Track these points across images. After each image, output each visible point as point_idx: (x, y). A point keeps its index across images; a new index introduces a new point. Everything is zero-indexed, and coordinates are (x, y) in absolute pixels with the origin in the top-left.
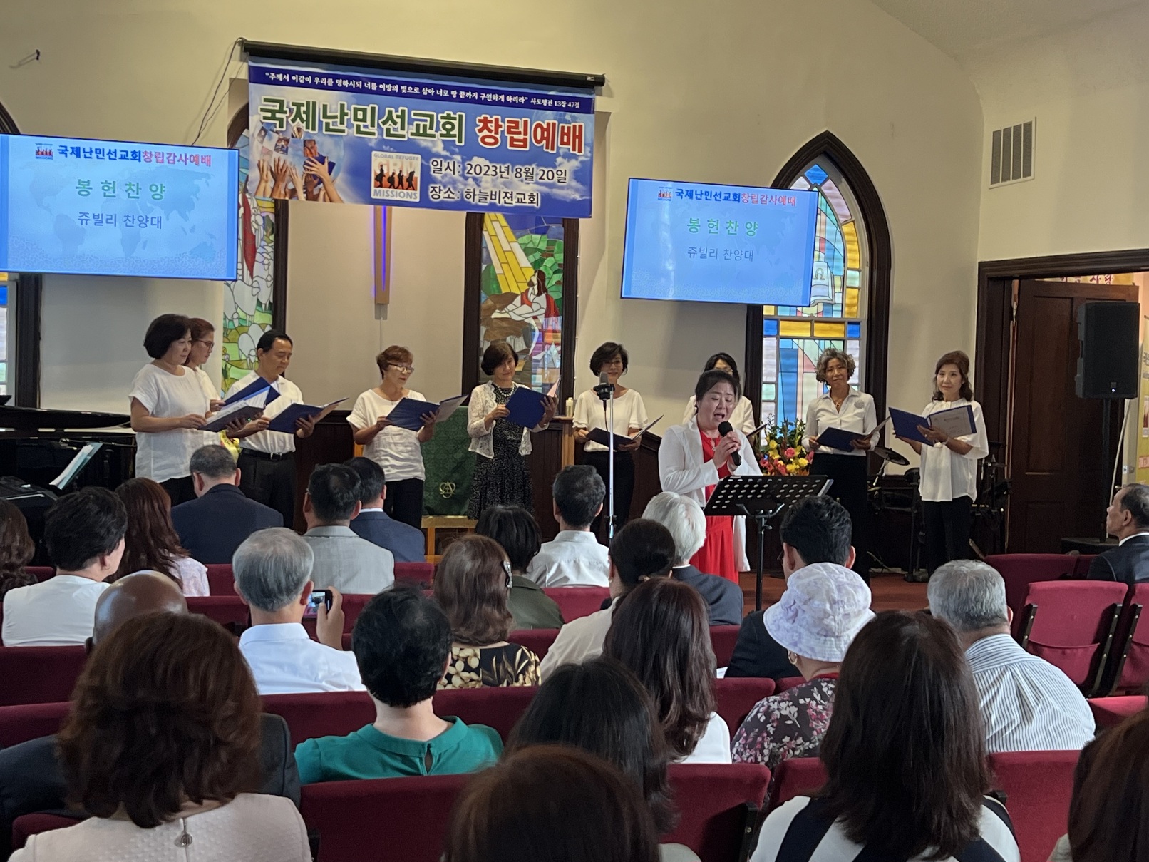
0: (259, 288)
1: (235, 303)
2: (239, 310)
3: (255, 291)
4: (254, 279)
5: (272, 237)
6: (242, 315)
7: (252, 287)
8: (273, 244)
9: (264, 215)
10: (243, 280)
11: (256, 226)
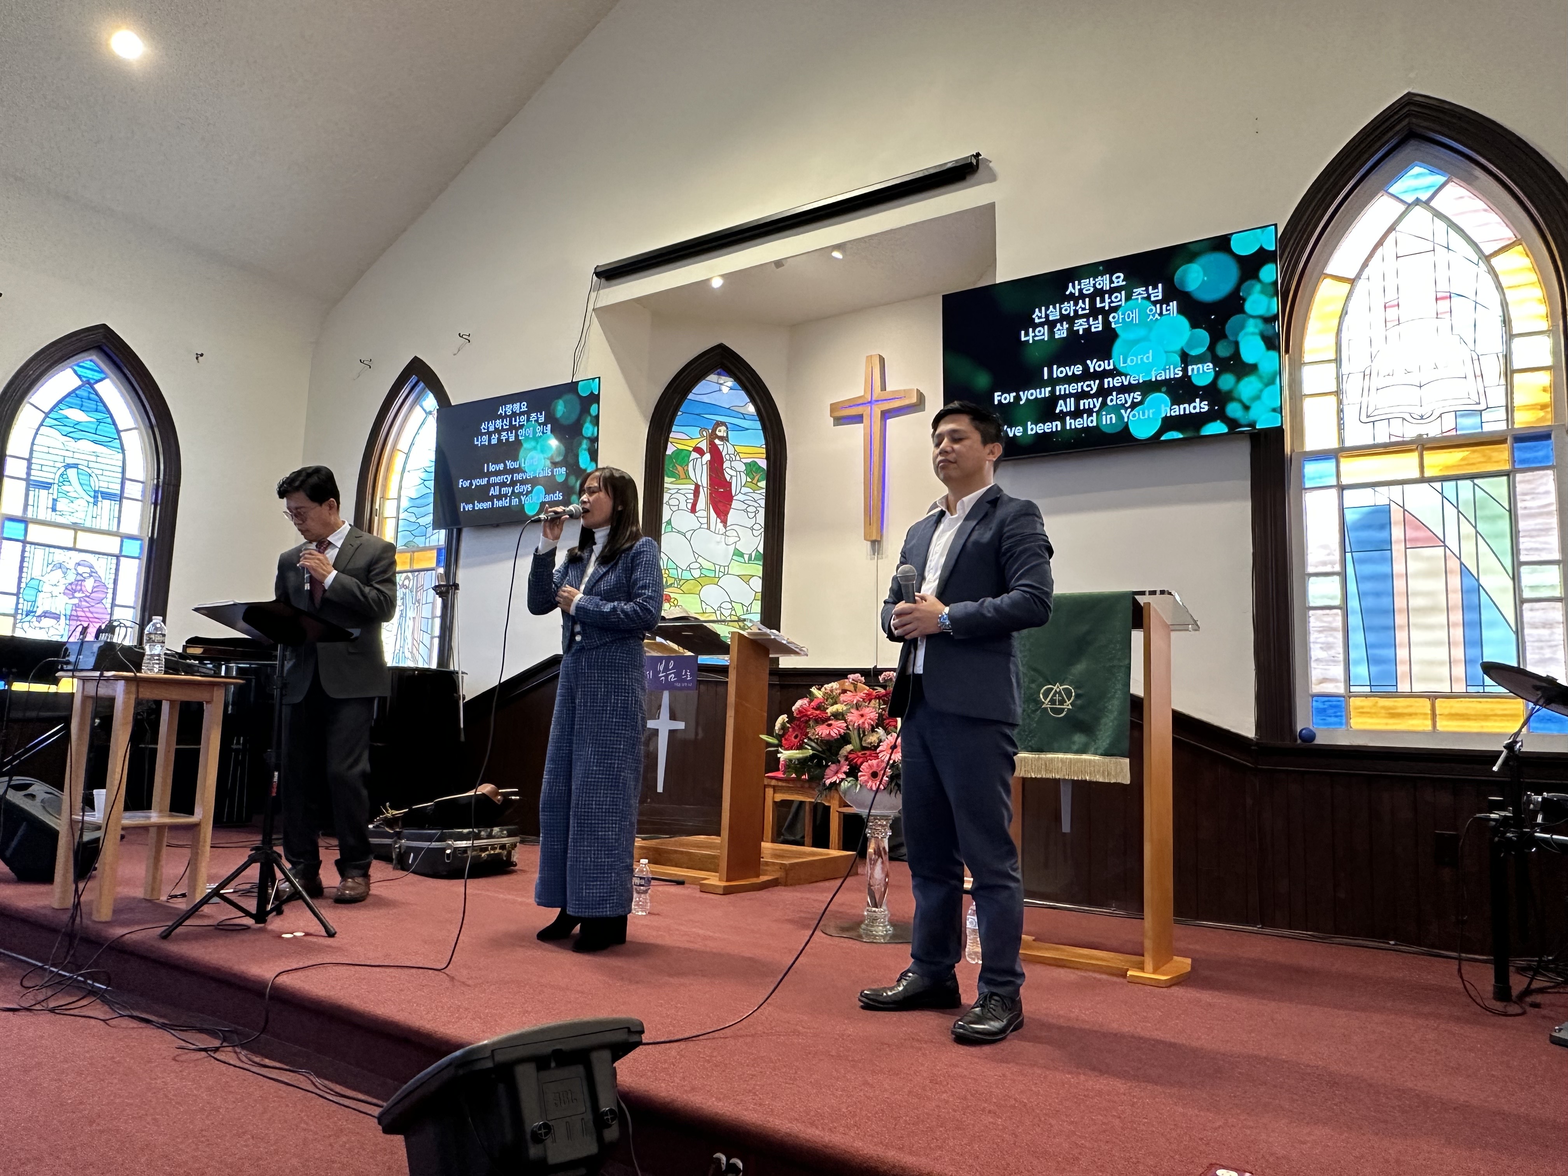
0: (739, 537)
1: (694, 552)
2: (700, 560)
3: (732, 540)
5: (763, 484)
6: (706, 564)
8: (764, 491)
10: (709, 528)
11: (734, 473)
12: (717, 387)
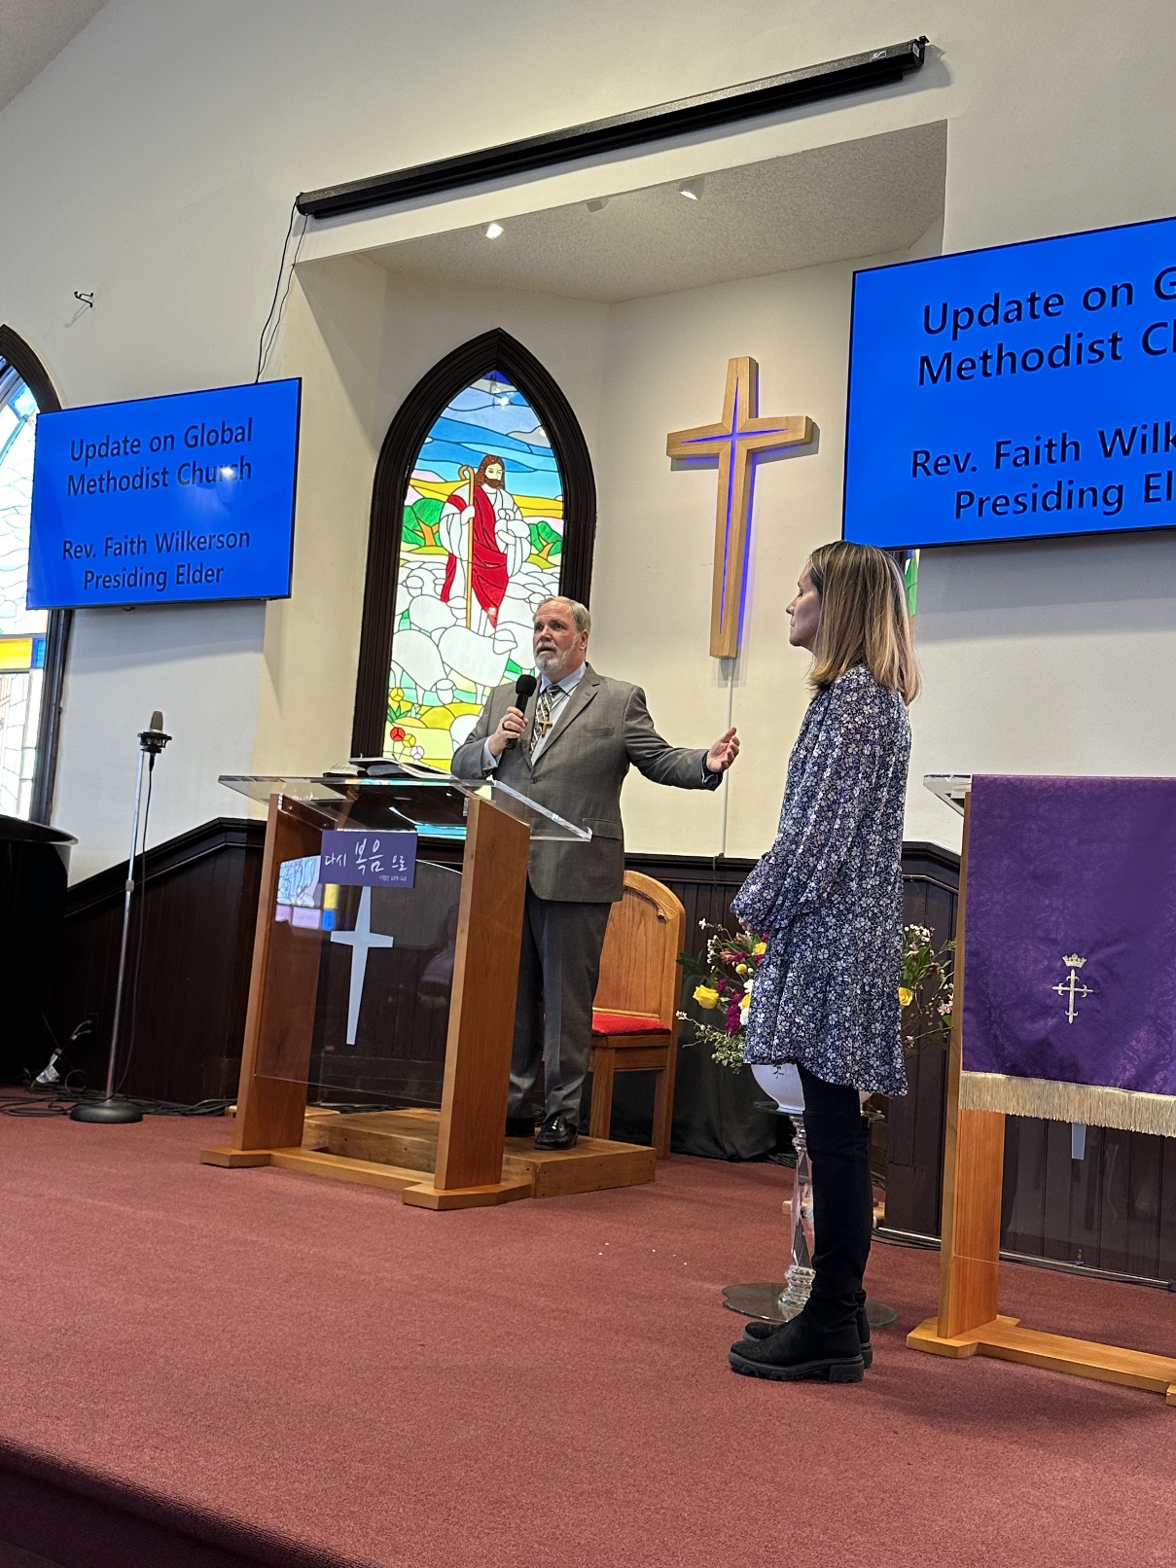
0: (515, 642)
1: (443, 662)
2: (453, 676)
3: (501, 647)
4: (498, 628)
5: (557, 559)
6: (462, 684)
7: (494, 639)
8: (558, 569)
9: (535, 520)
10: (468, 627)
11: (511, 540)
12: (489, 400)
